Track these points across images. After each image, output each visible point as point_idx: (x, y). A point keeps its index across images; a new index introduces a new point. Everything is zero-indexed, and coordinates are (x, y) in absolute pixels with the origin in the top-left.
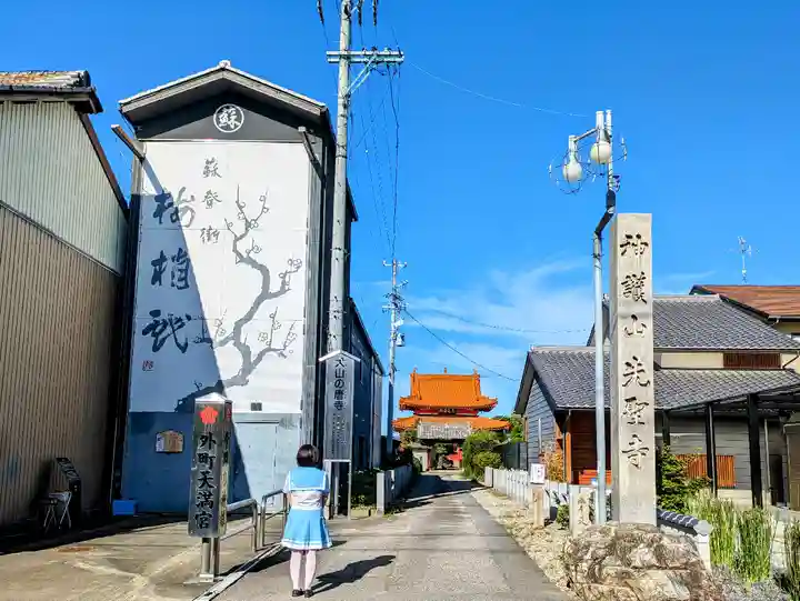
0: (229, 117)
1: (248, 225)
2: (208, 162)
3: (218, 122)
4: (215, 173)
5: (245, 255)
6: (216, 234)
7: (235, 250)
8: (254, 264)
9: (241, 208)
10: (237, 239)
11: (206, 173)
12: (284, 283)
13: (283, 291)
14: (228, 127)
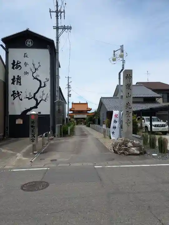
0: (29, 43)
1: (36, 69)
2: (25, 54)
3: (27, 44)
4: (27, 57)
5: (35, 77)
6: (28, 73)
7: (33, 76)
8: (38, 79)
9: (34, 65)
10: (33, 73)
11: (25, 57)
12: (45, 84)
13: (45, 86)
14: (29, 45)
